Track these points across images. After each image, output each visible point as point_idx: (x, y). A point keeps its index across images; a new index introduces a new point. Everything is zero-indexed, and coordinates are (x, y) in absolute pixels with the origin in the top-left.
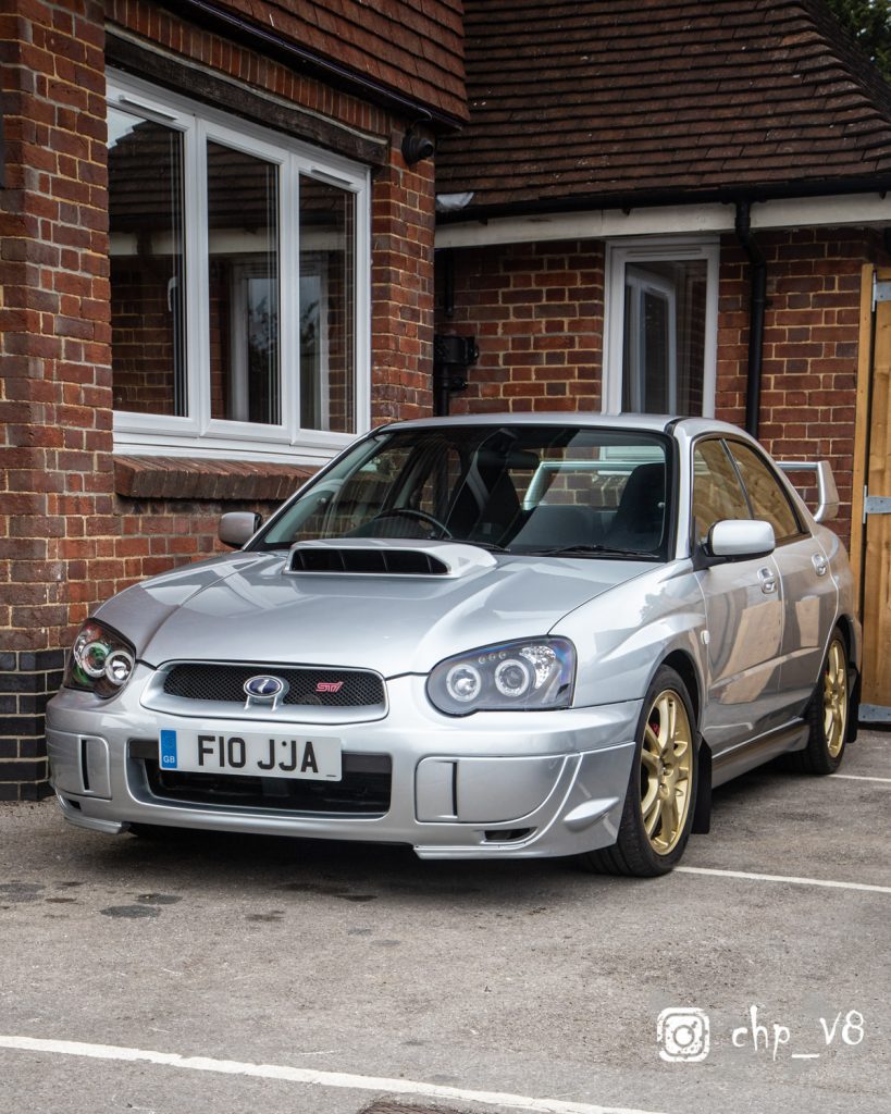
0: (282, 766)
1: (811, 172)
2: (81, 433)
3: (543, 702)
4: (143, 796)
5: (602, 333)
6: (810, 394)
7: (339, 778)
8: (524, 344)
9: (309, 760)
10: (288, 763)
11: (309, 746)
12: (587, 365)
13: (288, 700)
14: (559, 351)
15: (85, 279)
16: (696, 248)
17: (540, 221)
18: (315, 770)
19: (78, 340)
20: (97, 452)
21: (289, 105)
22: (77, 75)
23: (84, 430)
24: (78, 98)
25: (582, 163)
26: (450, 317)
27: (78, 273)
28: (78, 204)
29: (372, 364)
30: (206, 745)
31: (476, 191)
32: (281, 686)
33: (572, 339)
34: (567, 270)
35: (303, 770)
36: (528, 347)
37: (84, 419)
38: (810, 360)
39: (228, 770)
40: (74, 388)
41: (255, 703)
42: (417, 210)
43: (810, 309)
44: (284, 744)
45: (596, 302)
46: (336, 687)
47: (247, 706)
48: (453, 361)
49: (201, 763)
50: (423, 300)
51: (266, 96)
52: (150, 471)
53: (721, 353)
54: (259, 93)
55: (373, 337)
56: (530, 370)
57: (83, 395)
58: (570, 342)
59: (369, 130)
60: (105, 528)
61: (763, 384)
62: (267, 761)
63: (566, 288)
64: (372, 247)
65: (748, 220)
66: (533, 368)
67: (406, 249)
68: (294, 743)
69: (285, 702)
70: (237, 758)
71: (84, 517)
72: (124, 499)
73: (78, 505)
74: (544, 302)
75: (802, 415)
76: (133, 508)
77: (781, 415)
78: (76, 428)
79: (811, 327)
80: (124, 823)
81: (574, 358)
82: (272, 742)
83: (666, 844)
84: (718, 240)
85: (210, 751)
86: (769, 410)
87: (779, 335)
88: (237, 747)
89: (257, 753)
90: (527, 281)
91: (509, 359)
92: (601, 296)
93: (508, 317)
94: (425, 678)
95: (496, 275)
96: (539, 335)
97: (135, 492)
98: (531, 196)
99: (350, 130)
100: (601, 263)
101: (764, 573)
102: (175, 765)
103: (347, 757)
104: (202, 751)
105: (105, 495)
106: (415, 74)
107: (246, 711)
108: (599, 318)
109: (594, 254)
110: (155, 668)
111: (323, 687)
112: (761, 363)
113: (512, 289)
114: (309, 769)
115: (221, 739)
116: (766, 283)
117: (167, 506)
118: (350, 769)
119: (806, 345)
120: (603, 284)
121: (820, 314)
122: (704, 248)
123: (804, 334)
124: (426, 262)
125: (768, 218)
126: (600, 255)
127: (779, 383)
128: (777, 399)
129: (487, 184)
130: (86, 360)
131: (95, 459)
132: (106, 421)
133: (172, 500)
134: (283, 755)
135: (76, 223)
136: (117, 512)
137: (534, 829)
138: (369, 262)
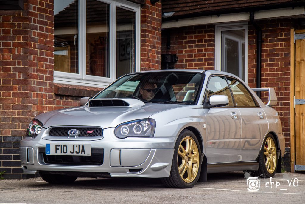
0: (76, 152)
2: (44, 76)
3: (145, 135)
4: (42, 163)
5: (214, 52)
6: (276, 68)
7: (90, 155)
8: (191, 56)
9: (83, 150)
10: (78, 151)
11: (83, 147)
12: (209, 62)
13: (79, 136)
14: (201, 58)
15: (46, 34)
16: (242, 26)
17: (193, 19)
18: (84, 153)
19: (43, 51)
20: (48, 82)
25: (206, 2)
26: (169, 49)
27: (44, 32)
28: (45, 14)
29: (141, 62)
30: (57, 147)
31: (175, 11)
32: (78, 132)
33: (205, 54)
34: (203, 34)
35: (81, 153)
36: (192, 57)
37: (45, 72)
38: (276, 58)
39: (63, 154)
40: (42, 64)
41: (71, 137)
42: (155, 17)
43: (275, 43)
44: (77, 146)
45: (212, 43)
46: (91, 132)
47: (69, 137)
48: (169, 62)
49: (56, 152)
50: (157, 43)
52: (64, 87)
53: (249, 57)
55: (141, 54)
56: (193, 64)
57: (44, 65)
58: (205, 55)
60: (50, 103)
61: (261, 66)
62: (72, 151)
63: (203, 39)
64: (141, 28)
65: (254, 17)
66: (194, 63)
67: (152, 28)
68: (79, 146)
69: (78, 136)
70: (65, 151)
71: (44, 100)
72: (57, 95)
73: (42, 96)
74: (197, 43)
75: (274, 75)
76: (59, 98)
77: (268, 75)
78: (42, 75)
79: (276, 48)
80: (37, 171)
81: (206, 60)
82: (74, 146)
83: (189, 180)
84: (247, 23)
85: (58, 149)
86: (264, 74)
87: (267, 51)
88: (65, 147)
89: (70, 149)
90: (192, 37)
91: (186, 61)
92: (214, 41)
93: (186, 48)
94: (114, 129)
95: (183, 36)
96: (195, 53)
97: (59, 93)
98: (191, 12)
100: (214, 32)
101: (233, 113)
102: (49, 153)
103: (92, 149)
104: (56, 149)
105: (51, 93)
107: (69, 138)
108: (213, 48)
109: (211, 29)
110: (46, 129)
111: (88, 132)
112: (261, 59)
113: (187, 40)
114: (83, 153)
115: (61, 146)
116: (261, 36)
117: (70, 98)
118: (94, 152)
119: (275, 53)
120: (214, 38)
121: (278, 44)
122: (244, 26)
123: (274, 50)
124: (159, 32)
125: (260, 16)
126: (213, 29)
127: (267, 65)
128: (267, 70)
129: (179, 9)
130: (46, 56)
132: (51, 73)
133: (71, 96)
134: (76, 149)
135: (44, 19)
136: (54, 99)
137: (142, 169)
138: (140, 32)
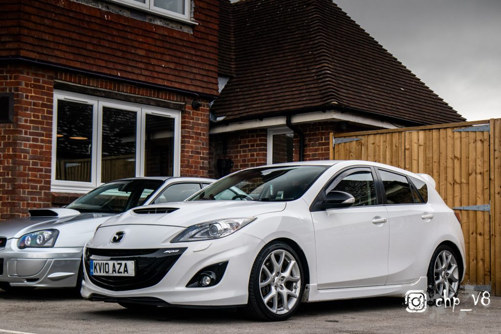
1: (307, 105)
14: (253, 163)
19: (37, 161)
20: (43, 191)
21: (136, 96)
22: (43, 93)
23: (38, 185)
24: (43, 99)
25: (254, 106)
26: (226, 154)
27: (38, 143)
28: (40, 126)
31: (227, 116)
33: (257, 159)
34: (255, 138)
37: (39, 182)
40: (35, 174)
42: (200, 122)
43: (317, 147)
45: (264, 147)
48: (224, 167)
50: (202, 148)
51: (126, 94)
54: (123, 93)
55: (181, 160)
57: (38, 175)
59: (175, 100)
63: (255, 143)
64: (181, 134)
65: (290, 121)
72: (54, 204)
74: (250, 148)
78: (35, 184)
79: (317, 153)
87: (309, 156)
90: (245, 142)
92: (266, 145)
93: (241, 153)
94: (18, 239)
95: (238, 140)
96: (248, 158)
97: (56, 202)
98: (238, 116)
99: (166, 101)
100: (266, 136)
105: (46, 203)
106: (191, 84)
108: (265, 152)
113: (242, 144)
116: (305, 140)
119: (316, 158)
120: (266, 142)
121: (319, 149)
123: (315, 155)
124: (205, 137)
125: (297, 120)
126: (265, 133)
129: (230, 113)
130: (40, 166)
131: (43, 193)
132: (48, 183)
135: (38, 131)
136: (51, 207)
138: (180, 138)
